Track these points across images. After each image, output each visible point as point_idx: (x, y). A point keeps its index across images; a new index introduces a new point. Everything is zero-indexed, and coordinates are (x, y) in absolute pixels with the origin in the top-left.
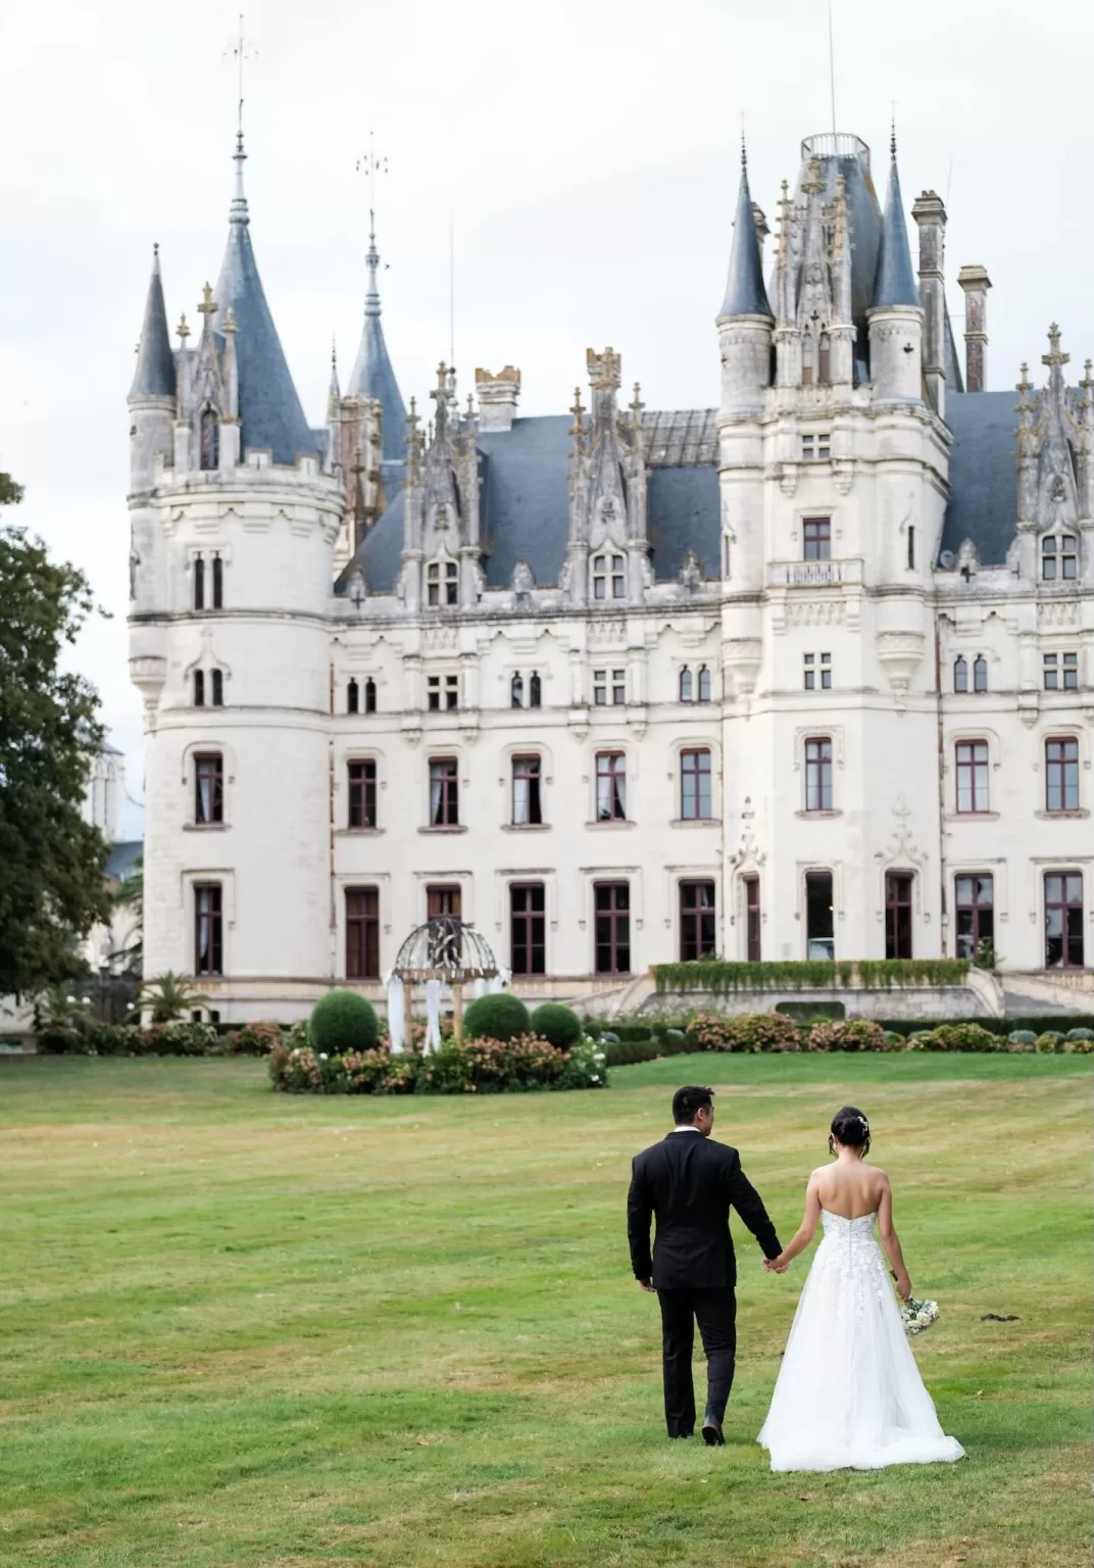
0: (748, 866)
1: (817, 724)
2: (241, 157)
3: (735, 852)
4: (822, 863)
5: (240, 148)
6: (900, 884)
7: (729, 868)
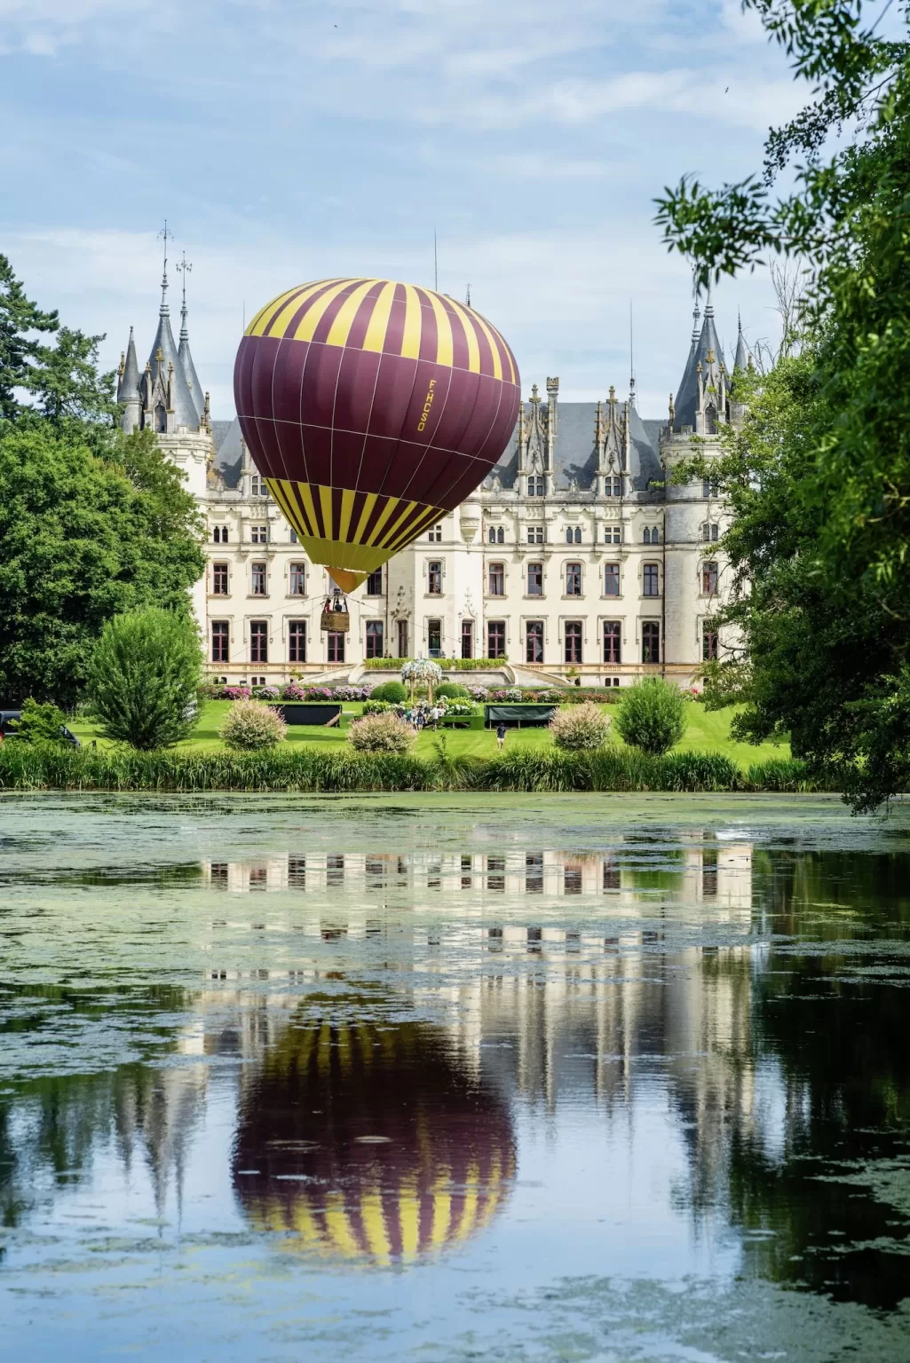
0: (400, 616)
1: (435, 556)
2: (164, 287)
3: (394, 610)
4: (436, 616)
5: (165, 281)
6: (467, 625)
7: (390, 617)
